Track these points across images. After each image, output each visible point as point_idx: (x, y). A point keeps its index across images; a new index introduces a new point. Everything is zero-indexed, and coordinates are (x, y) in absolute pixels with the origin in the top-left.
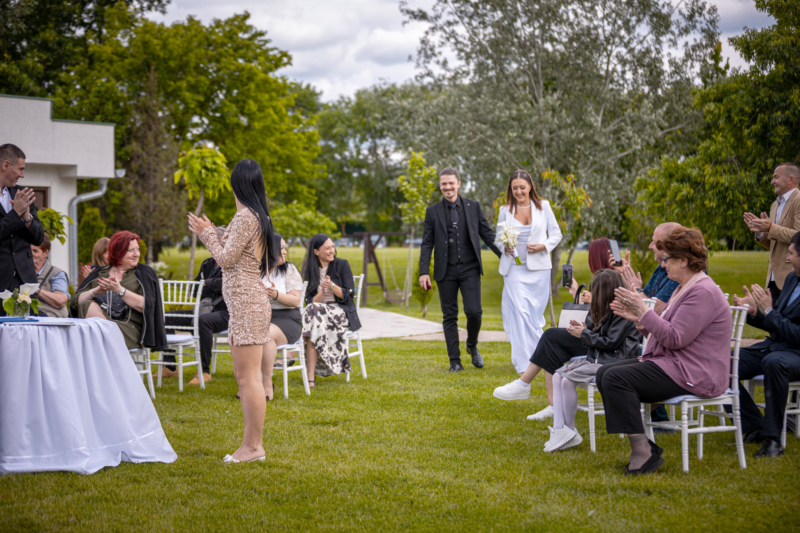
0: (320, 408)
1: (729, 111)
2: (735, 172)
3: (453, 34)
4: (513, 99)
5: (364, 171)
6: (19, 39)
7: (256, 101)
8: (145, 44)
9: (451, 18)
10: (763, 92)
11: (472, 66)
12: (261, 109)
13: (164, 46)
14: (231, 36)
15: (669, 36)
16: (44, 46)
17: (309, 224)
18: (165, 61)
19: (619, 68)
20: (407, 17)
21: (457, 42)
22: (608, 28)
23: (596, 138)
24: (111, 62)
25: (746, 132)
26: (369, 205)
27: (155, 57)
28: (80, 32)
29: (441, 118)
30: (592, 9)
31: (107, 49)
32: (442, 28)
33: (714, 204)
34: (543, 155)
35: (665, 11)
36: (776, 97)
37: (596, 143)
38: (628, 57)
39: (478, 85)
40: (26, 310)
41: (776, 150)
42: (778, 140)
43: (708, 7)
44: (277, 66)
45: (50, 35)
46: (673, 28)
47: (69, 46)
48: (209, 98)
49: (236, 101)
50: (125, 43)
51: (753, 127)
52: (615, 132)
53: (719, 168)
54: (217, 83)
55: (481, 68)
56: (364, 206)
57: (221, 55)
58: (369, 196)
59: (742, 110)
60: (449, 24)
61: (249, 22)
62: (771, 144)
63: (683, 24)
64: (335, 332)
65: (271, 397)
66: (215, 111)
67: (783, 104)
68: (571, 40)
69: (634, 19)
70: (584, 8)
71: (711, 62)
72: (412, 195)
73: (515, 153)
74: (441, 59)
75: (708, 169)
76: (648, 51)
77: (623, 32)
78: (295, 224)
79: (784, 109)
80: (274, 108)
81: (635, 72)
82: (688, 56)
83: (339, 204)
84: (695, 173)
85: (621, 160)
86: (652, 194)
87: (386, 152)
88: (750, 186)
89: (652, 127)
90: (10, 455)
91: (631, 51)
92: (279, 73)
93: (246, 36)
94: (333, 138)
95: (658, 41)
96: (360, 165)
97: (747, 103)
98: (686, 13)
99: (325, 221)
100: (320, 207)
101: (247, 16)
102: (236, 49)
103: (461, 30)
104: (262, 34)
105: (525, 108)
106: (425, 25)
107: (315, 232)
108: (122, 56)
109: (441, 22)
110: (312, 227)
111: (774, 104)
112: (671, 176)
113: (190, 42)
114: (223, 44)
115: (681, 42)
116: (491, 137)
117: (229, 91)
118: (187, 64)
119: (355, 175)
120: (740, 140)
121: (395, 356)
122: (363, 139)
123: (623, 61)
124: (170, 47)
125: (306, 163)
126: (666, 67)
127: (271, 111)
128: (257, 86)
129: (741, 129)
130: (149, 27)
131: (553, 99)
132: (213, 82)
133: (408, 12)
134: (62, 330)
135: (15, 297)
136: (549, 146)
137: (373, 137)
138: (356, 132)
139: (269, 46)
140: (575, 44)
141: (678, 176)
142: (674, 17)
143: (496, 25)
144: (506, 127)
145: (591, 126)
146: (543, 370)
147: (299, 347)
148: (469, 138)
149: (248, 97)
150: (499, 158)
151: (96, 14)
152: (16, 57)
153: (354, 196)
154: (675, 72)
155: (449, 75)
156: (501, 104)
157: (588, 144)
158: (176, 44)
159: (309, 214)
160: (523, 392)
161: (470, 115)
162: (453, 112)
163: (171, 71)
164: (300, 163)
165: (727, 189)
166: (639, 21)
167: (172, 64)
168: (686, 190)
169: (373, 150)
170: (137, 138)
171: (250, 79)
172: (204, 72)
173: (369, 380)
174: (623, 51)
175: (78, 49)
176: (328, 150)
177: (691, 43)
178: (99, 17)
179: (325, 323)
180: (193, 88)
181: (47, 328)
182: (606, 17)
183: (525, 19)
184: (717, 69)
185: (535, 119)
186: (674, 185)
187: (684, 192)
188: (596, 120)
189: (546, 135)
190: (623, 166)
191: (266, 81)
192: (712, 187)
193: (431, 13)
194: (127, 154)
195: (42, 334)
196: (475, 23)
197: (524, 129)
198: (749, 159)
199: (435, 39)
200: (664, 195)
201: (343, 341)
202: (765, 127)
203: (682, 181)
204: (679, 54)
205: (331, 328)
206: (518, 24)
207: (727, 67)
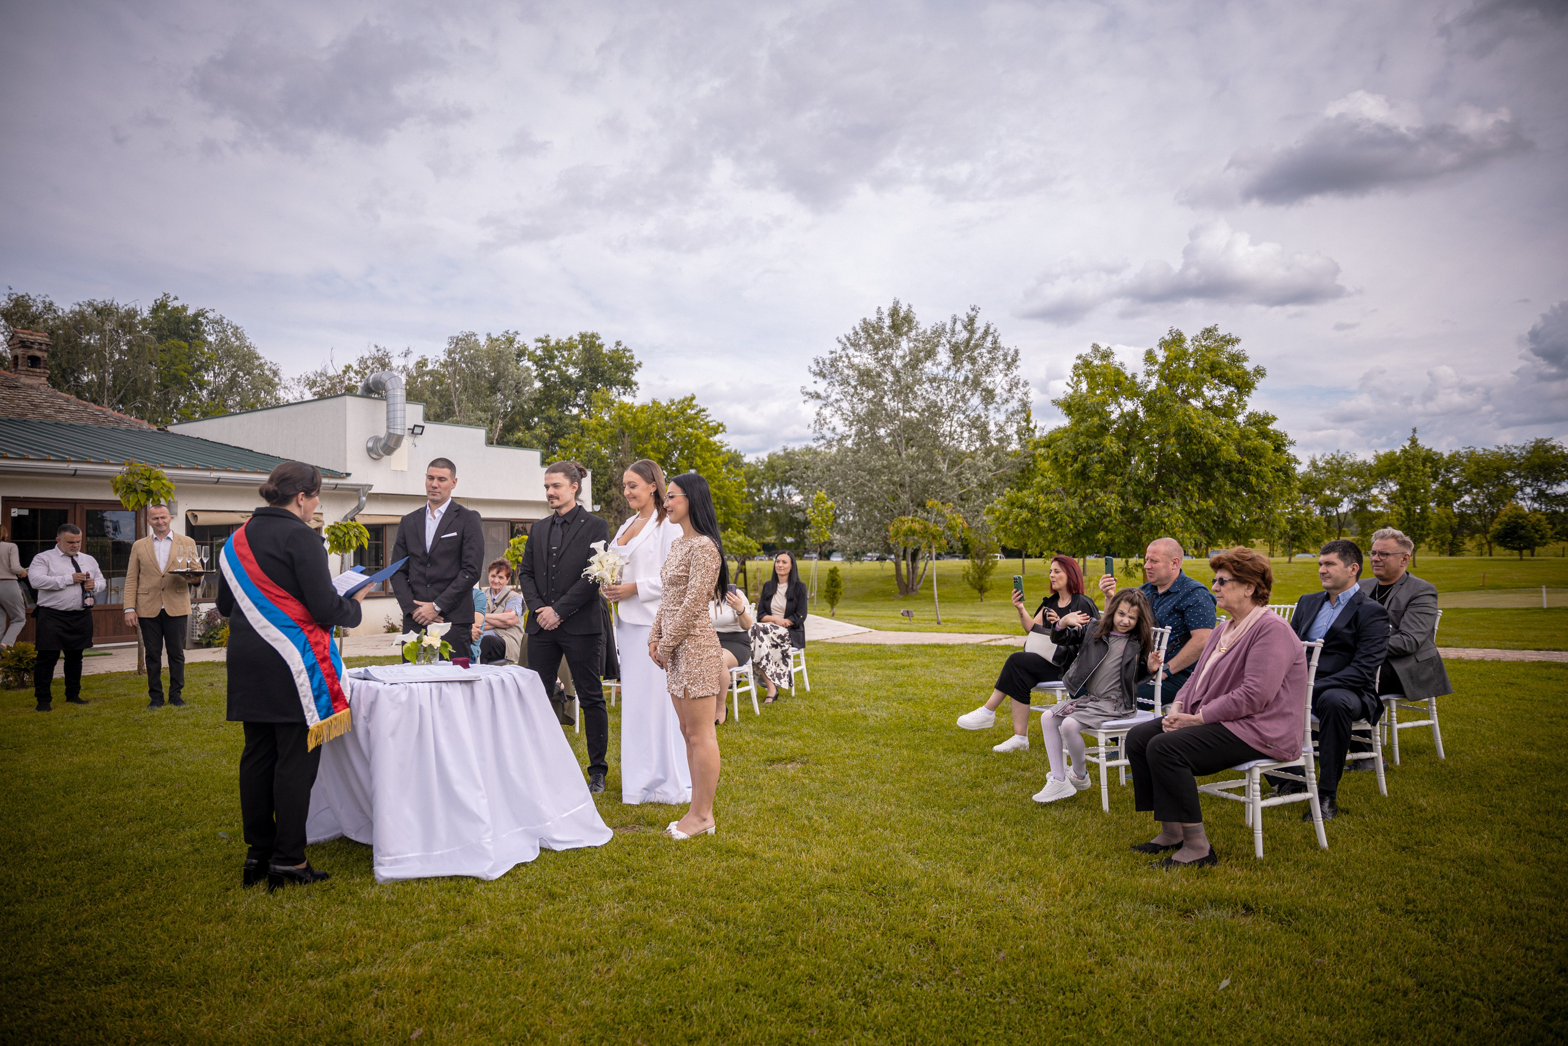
0: (773, 735)
1: (1056, 454)
2: (1062, 500)
3: (840, 408)
4: (884, 453)
5: (775, 509)
6: (532, 416)
7: (701, 457)
8: (621, 417)
9: (838, 397)
10: (1081, 439)
11: (853, 432)
12: (705, 463)
13: (634, 419)
14: (682, 411)
15: (994, 405)
16: (549, 420)
17: (741, 545)
18: (636, 430)
19: (959, 430)
20: (806, 398)
21: (843, 414)
22: (951, 401)
23: (944, 479)
24: (596, 431)
25: (1070, 469)
26: (779, 532)
27: (628, 427)
28: (575, 411)
29: (833, 468)
30: (938, 387)
31: (593, 422)
32: (832, 404)
33: (1046, 524)
34: (905, 492)
35: (991, 387)
36: (1092, 442)
37: (944, 484)
38: (966, 421)
39: (858, 444)
40: (434, 655)
41: (1093, 483)
42: (1095, 474)
43: (1022, 382)
44: (716, 433)
45: (553, 413)
46: (997, 399)
47: (568, 421)
48: (668, 456)
49: (687, 458)
50: (606, 418)
51: (1075, 465)
52: (957, 475)
53: (1049, 497)
54: (674, 446)
55: (860, 433)
56: (774, 531)
57: (675, 425)
58: (778, 525)
59: (1066, 453)
60: (837, 401)
61: (694, 402)
62: (1089, 478)
63: (1005, 396)
64: (779, 650)
65: (722, 720)
66: (672, 465)
67: (1098, 448)
68: (924, 410)
69: (969, 393)
70: (932, 387)
71: (1024, 424)
72: (818, 522)
73: (886, 492)
74: (831, 426)
75: (1042, 497)
76: (979, 416)
77: (960, 404)
78: (730, 545)
79: (1099, 451)
80: (714, 463)
81: (970, 431)
82: (1008, 419)
83: (758, 531)
84: (1031, 501)
85: (960, 495)
86: (998, 518)
87: (789, 495)
88: (1075, 510)
89: (985, 470)
90: (389, 855)
91: (967, 416)
92: (716, 438)
93: (693, 412)
94: (753, 486)
95: (986, 409)
96: (771, 504)
97: (1070, 448)
98: (1007, 388)
99: (753, 543)
100: (746, 532)
101: (693, 398)
102: (686, 421)
103: (845, 405)
104: (704, 410)
105: (893, 458)
106: (820, 402)
107: (745, 551)
108: (604, 426)
109: (831, 400)
110: (743, 547)
111: (1090, 448)
112: (1013, 504)
113: (653, 416)
114: (677, 417)
115: (1003, 408)
116: (869, 481)
117: (682, 451)
118: (651, 432)
119: (769, 511)
120: (1064, 476)
121: (829, 663)
122: (773, 487)
123: (962, 425)
124: (639, 419)
125: (737, 502)
126: (992, 427)
127: (711, 465)
128: (702, 447)
129: (1065, 468)
130: (622, 406)
131: (912, 451)
132: (670, 445)
133: (807, 393)
134: (464, 686)
135: (420, 640)
136: (910, 486)
137: (781, 486)
138: (768, 481)
139: (709, 419)
140: (927, 414)
141: (1018, 504)
142: (998, 391)
143: (870, 401)
144: (880, 473)
145: (940, 471)
146: (1008, 697)
147: (748, 668)
148: (853, 482)
149: (695, 455)
150: (875, 496)
151: (586, 397)
152: (529, 428)
153: (768, 525)
154: (999, 431)
155: (837, 437)
156: (875, 457)
157: (939, 484)
158: (643, 418)
159: (740, 538)
160: (988, 720)
161: (853, 465)
162: (841, 463)
163: (639, 437)
164: (733, 502)
165: (1056, 512)
166: (973, 394)
167: (640, 431)
168: (1025, 514)
169: (781, 494)
170: (616, 485)
171: (697, 442)
172: (664, 438)
173: (812, 693)
174: (962, 417)
175: (574, 423)
176: (750, 494)
177: (1010, 410)
178: (588, 399)
179: (767, 642)
180: (656, 450)
181: (444, 685)
182: (949, 392)
183: (890, 396)
184: (1028, 429)
185: (899, 467)
186: (1016, 510)
187: (1024, 515)
188: (944, 467)
189: (907, 478)
190: (962, 499)
191: (708, 443)
192: (1046, 511)
193: (823, 394)
194: (609, 496)
195: (435, 692)
196: (855, 400)
197: (892, 474)
198: (1072, 490)
199: (827, 412)
200: (1007, 519)
201: (788, 657)
202: (1085, 466)
203: (1021, 507)
204: (1001, 418)
205: (775, 646)
206: (886, 400)
207: (1036, 427)
